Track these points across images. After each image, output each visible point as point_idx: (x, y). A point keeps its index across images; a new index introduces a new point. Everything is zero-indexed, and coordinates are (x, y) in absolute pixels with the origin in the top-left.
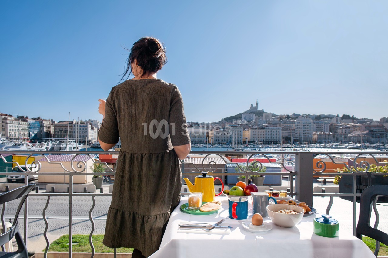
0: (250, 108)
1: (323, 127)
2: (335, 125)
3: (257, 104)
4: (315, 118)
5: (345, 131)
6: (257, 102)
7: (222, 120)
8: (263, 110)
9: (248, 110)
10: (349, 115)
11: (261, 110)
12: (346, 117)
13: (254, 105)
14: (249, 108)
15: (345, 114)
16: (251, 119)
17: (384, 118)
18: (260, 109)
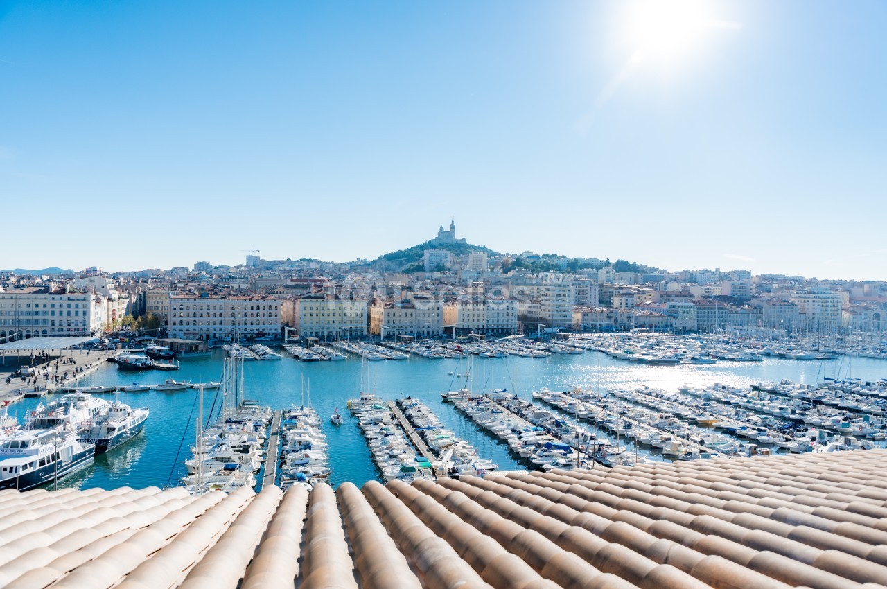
0: (439, 234)
1: (588, 292)
2: (606, 287)
3: (453, 227)
4: (566, 265)
5: (627, 300)
6: (453, 222)
7: (380, 258)
8: (464, 239)
9: (434, 238)
10: (627, 262)
11: (460, 240)
12: (622, 266)
13: (447, 229)
14: (437, 235)
15: (621, 259)
16: (444, 260)
17: (687, 271)
18: (458, 236)
